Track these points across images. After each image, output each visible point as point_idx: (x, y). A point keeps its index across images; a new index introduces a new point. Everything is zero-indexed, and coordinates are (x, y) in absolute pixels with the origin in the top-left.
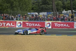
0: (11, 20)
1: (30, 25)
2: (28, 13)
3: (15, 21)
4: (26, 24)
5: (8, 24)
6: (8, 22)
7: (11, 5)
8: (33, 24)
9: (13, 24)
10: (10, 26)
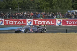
0: (51, 18)
1: (70, 23)
2: (68, 11)
3: (55, 19)
4: (66, 22)
5: (48, 22)
6: (48, 20)
7: (51, 3)
8: (73, 22)
9: (53, 23)
10: (50, 24)
